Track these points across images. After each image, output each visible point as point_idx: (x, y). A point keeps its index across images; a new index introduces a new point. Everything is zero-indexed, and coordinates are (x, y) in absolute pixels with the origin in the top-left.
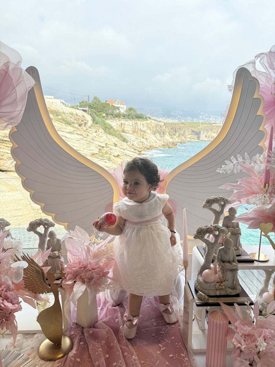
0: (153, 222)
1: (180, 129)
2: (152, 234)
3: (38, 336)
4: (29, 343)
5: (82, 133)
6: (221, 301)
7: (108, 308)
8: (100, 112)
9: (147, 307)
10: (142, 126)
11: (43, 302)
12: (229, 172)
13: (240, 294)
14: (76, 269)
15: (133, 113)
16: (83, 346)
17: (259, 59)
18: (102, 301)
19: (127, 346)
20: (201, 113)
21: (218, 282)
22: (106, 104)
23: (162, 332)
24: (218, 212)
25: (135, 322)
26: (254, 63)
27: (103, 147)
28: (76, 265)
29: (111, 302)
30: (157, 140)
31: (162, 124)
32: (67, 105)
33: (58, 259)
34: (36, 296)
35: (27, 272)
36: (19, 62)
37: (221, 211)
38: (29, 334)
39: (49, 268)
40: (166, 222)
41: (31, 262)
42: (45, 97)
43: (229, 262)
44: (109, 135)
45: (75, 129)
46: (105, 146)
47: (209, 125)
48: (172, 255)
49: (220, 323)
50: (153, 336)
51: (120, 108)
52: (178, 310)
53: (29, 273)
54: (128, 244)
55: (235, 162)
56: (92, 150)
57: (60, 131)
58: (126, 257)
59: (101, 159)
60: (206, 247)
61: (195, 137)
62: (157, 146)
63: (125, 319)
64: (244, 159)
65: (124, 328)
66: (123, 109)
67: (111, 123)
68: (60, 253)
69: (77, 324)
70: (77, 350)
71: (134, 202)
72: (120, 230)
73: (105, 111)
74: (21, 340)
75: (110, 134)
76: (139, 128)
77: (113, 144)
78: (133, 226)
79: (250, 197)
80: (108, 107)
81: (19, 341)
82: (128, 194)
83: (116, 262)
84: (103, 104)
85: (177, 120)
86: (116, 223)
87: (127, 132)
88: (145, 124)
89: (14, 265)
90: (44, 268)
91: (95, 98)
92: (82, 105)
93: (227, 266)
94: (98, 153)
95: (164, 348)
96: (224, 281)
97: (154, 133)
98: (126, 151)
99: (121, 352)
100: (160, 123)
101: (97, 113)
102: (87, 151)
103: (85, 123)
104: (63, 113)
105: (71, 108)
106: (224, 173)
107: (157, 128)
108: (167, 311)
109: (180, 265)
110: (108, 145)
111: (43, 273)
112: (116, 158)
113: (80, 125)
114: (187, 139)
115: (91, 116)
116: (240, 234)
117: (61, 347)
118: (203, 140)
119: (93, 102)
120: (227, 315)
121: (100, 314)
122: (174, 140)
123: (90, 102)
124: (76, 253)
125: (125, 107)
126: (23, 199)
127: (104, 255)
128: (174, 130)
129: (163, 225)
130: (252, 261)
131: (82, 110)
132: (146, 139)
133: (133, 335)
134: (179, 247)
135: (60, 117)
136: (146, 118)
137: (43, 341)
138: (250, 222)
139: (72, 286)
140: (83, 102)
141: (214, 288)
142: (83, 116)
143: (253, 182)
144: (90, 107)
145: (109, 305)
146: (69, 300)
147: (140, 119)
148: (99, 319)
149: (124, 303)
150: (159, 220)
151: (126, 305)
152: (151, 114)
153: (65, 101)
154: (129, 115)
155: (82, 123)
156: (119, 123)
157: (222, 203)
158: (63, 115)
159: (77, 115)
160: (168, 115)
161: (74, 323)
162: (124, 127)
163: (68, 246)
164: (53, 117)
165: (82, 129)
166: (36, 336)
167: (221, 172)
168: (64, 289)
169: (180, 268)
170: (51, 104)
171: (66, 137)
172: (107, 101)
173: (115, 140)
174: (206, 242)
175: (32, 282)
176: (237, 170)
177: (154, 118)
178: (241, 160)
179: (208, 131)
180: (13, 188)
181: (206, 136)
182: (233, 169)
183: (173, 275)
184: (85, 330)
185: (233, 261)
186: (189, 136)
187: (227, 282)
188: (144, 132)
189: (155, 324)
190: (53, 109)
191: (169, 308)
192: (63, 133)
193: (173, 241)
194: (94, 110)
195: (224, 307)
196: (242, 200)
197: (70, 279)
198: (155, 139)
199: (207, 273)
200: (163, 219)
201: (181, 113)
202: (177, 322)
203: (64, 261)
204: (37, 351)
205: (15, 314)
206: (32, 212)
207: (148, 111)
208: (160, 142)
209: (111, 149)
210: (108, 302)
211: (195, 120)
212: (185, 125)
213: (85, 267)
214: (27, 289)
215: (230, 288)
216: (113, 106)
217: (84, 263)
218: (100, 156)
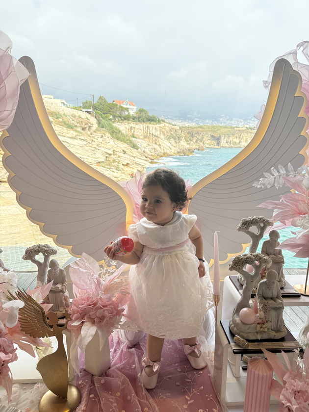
0: (178, 249)
1: (198, 133)
2: (176, 263)
3: (38, 387)
4: (29, 395)
5: (86, 138)
6: (263, 347)
7: (122, 351)
8: (106, 113)
9: (170, 348)
10: (154, 130)
11: (44, 348)
12: (269, 187)
13: (285, 338)
14: (83, 307)
15: (144, 115)
16: (93, 399)
17: (302, 48)
18: (115, 341)
19: (147, 399)
20: (222, 116)
21: (259, 324)
22: (113, 104)
23: (188, 380)
24: (256, 236)
25: (156, 368)
26: (295, 53)
27: (110, 154)
28: (83, 302)
29: (125, 343)
30: (171, 147)
31: (178, 128)
32: (68, 106)
33: (61, 294)
34: (35, 340)
35: (24, 311)
36: (9, 48)
37: (260, 235)
38: (27, 384)
39: (51, 305)
40: (193, 248)
41: (28, 299)
42: (43, 96)
43: (272, 299)
44: (116, 141)
45: (78, 134)
46: (112, 153)
47: (231, 129)
48: (201, 289)
49: (263, 376)
50: (178, 385)
51: (129, 109)
52: (207, 352)
53: (26, 312)
54: (147, 274)
55: (276, 174)
56: (98, 158)
57: (61, 135)
58: (144, 292)
59: (108, 168)
60: (241, 278)
61: (215, 142)
62: (172, 154)
63: (143, 364)
64: (287, 170)
65: (142, 376)
66: (133, 111)
67: (118, 126)
68: (64, 287)
69: (85, 370)
70: (86, 405)
71: (154, 224)
72: (137, 258)
73: (112, 113)
74: (17, 391)
75: (118, 140)
76: (151, 133)
77: (122, 151)
78: (153, 254)
79: (296, 219)
80: (115, 109)
81: (15, 393)
82: (147, 214)
83: (132, 297)
84: (109, 104)
85: (194, 124)
86: (133, 250)
87: (137, 137)
88: (159, 128)
89: (8, 305)
90: (44, 306)
91: (101, 98)
92: (87, 106)
93: (271, 304)
94: (104, 161)
95: (192, 401)
96: (267, 322)
97: (168, 138)
98: (136, 159)
99: (140, 408)
100: (175, 127)
101: (103, 115)
102: (92, 159)
103: (90, 127)
104: (64, 115)
105: (73, 110)
106: (263, 187)
107: (172, 133)
108: (193, 353)
109: (210, 300)
110: (116, 152)
111: (43, 313)
112: (125, 167)
113: (84, 129)
114: (206, 145)
115: (96, 118)
116: (283, 262)
117: (66, 400)
118: (223, 146)
119: (98, 102)
120: (272, 364)
121: (113, 358)
122: (191, 146)
123: (95, 102)
124: (83, 285)
125: (135, 108)
126: (20, 214)
127: (117, 288)
128: (191, 134)
129: (189, 251)
130: (297, 296)
131: (86, 111)
132: (159, 145)
133: (153, 385)
134: (208, 278)
135: (60, 120)
136: (159, 121)
137: (45, 393)
138: (298, 250)
139: (79, 328)
140: (86, 103)
141: (254, 331)
142: (87, 118)
143: (300, 199)
144: (95, 108)
145: (124, 346)
146: (75, 345)
147: (152, 122)
148: (112, 364)
149: (142, 344)
150: (185, 246)
151: (144, 346)
152: (164, 117)
153: (66, 101)
154: (139, 118)
155: (86, 126)
156: (128, 126)
157: (262, 225)
158: (64, 117)
159: (79, 117)
160: (184, 117)
161: (82, 369)
162: (134, 132)
163: (73, 277)
164: (52, 120)
165: (86, 133)
166: (36, 386)
167: (259, 187)
168: (69, 331)
169: (209, 303)
170: (51, 104)
171: (68, 143)
172: (114, 101)
173: (123, 146)
174: (245, 274)
175: (29, 324)
176: (279, 184)
177: (168, 121)
178: (283, 171)
179: (229, 137)
180: (8, 201)
181: (227, 142)
182: (274, 182)
183: (202, 312)
184: (95, 379)
185: (277, 297)
186: (207, 142)
187: (271, 323)
188: (156, 137)
189: (179, 370)
190: (52, 110)
191: (196, 350)
192: (65, 138)
193: (202, 272)
194: (99, 112)
195: (267, 354)
196: (286, 221)
197: (76, 319)
198: (169, 145)
199: (245, 312)
200: (189, 245)
201: (199, 115)
202: (206, 367)
203: (68, 296)
204: (37, 406)
205: (10, 365)
206: (30, 229)
207: (162, 113)
208: (175, 149)
209: (119, 157)
210: (122, 343)
211: (215, 124)
212: (203, 128)
213: (95, 304)
214: (24, 333)
215: (274, 331)
216: (121, 107)
217: (94, 299)
218: (107, 165)
